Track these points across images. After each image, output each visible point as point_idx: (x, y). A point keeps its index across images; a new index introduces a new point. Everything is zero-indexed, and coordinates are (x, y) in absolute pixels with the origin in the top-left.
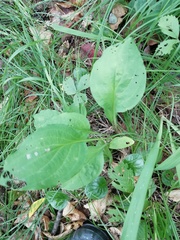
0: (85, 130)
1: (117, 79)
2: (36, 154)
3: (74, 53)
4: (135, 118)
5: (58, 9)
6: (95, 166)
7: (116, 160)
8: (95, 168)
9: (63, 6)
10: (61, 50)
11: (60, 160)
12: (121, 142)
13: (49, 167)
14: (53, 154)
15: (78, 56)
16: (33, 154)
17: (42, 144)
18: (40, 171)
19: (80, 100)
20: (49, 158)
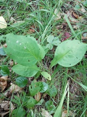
0: (40, 58)
1: (70, 52)
2: (20, 44)
3: (61, 32)
4: (58, 73)
5: (71, 13)
6: (31, 73)
7: (37, 80)
8: (30, 73)
9: (74, 14)
10: (58, 26)
11: (25, 55)
12: (47, 75)
13: (19, 53)
14: (25, 51)
15: (61, 34)
16: (20, 43)
17: (26, 44)
18: (14, 50)
19: (49, 47)
20: (22, 50)
